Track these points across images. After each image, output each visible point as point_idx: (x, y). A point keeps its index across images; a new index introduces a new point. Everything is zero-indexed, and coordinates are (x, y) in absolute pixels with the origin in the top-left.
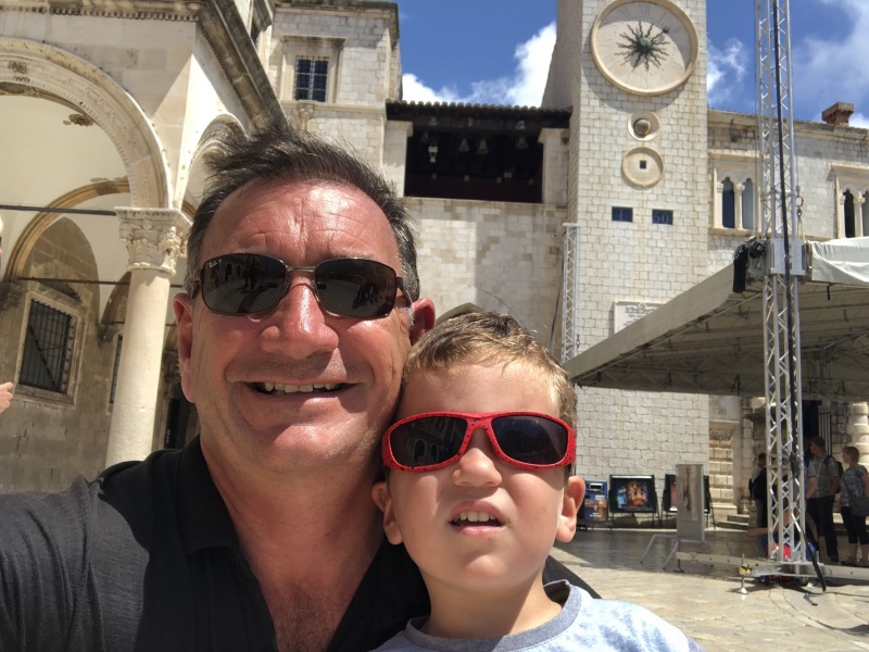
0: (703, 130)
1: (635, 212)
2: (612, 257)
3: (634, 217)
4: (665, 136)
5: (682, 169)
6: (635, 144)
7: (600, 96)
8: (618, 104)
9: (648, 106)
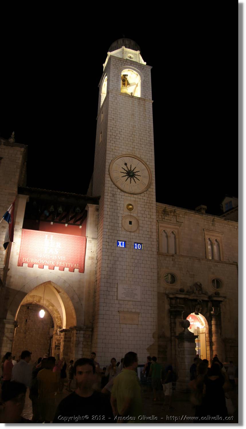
0: (154, 211)
1: (127, 243)
2: (117, 263)
4: (139, 212)
5: (146, 226)
6: (127, 214)
7: (113, 192)
8: (120, 197)
9: (132, 199)
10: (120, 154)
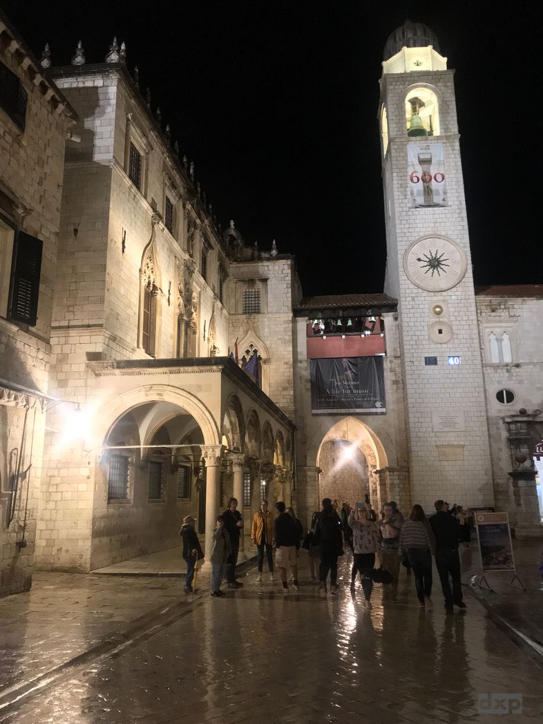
0: (473, 308)
1: (438, 359)
2: (428, 386)
3: (438, 362)
4: (451, 314)
5: (464, 332)
6: (434, 320)
7: (411, 295)
8: (422, 299)
9: (440, 298)
10: (417, 238)
